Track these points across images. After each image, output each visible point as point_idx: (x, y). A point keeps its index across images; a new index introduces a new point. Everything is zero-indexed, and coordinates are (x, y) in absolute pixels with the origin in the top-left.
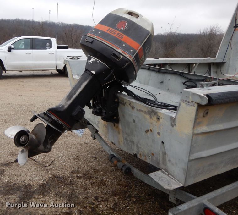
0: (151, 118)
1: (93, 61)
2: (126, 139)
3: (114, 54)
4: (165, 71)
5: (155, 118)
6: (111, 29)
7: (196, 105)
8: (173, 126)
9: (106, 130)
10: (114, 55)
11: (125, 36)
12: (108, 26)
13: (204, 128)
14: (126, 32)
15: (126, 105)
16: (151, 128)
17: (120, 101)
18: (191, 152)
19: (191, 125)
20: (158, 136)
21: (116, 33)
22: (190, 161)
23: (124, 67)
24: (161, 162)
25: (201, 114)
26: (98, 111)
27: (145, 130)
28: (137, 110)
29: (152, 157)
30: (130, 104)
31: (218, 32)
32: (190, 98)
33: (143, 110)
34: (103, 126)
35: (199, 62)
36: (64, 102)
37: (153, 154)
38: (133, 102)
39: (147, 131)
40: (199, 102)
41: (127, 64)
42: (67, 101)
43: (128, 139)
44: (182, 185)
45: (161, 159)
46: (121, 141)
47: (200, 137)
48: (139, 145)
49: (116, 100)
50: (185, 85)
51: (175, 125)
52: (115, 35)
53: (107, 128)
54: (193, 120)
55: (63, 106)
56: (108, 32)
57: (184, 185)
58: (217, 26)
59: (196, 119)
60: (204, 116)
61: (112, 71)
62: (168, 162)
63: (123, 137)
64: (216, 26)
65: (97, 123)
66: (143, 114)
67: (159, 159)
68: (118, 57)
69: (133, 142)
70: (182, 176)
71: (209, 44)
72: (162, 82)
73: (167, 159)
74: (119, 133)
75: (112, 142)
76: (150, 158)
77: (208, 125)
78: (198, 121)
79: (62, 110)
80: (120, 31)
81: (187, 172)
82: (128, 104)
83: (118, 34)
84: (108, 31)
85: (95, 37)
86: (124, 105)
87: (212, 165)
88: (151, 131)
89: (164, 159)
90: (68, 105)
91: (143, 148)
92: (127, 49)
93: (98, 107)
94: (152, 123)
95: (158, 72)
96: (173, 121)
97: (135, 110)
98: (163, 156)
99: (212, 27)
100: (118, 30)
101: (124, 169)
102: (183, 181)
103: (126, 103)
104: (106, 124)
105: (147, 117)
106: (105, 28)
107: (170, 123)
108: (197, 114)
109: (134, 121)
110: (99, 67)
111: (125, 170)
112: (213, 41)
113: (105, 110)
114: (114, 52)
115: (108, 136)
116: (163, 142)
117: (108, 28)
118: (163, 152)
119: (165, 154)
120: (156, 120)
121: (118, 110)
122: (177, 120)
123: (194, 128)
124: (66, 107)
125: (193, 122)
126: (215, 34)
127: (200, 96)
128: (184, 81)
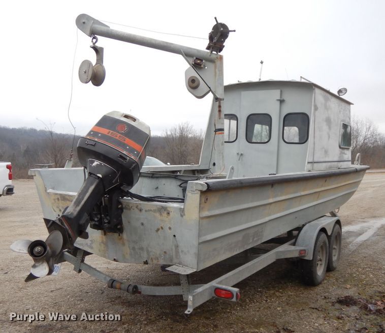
0: (161, 215)
1: (97, 164)
2: (134, 249)
3: (120, 155)
4: (159, 176)
5: (165, 214)
6: (111, 131)
7: (199, 192)
8: (182, 216)
9: (104, 248)
10: (121, 157)
11: (127, 139)
12: (108, 129)
13: (206, 213)
14: (127, 135)
15: (132, 209)
16: (162, 226)
17: (124, 206)
18: (199, 236)
19: (197, 210)
20: (170, 231)
21: (118, 136)
22: (200, 244)
23: (131, 169)
24: (174, 257)
25: (203, 200)
26: (97, 223)
27: (156, 229)
28: (146, 211)
29: (164, 255)
30: (137, 207)
31: (190, 133)
32: (194, 187)
33: (152, 209)
34: (100, 244)
35: (183, 169)
36: (73, 209)
37: (165, 252)
38: (140, 204)
39: (158, 230)
40: (201, 189)
41: (134, 165)
42: (76, 207)
43: (136, 247)
44: (195, 270)
45: (174, 253)
46: (127, 254)
47: (205, 221)
48: (150, 249)
49: (120, 206)
50: (182, 187)
51: (184, 214)
52: (117, 138)
53: (106, 244)
54: (198, 205)
55: (72, 214)
56: (109, 135)
57: (197, 269)
58: (188, 125)
59: (200, 204)
60: (205, 202)
61: (118, 175)
62: (181, 254)
63: (129, 247)
64: (186, 126)
65: (89, 244)
66: (153, 213)
67: (171, 255)
68: (125, 159)
69: (142, 249)
70: (195, 261)
71: (181, 152)
72: (157, 188)
73: (180, 251)
74: (124, 244)
75: (115, 259)
76: (163, 258)
77: (209, 210)
78: (202, 206)
79: (72, 217)
80: (122, 133)
81: (198, 256)
82: (134, 208)
83: (120, 136)
84: (108, 133)
85: (96, 140)
86: (130, 209)
87: (215, 250)
88: (162, 228)
89: (177, 252)
90: (77, 212)
91: (154, 250)
92: (131, 150)
93: (96, 219)
94: (162, 221)
95: (152, 177)
96: (182, 211)
97: (144, 211)
98: (176, 249)
99: (181, 127)
100: (118, 132)
101: (131, 288)
102: (196, 267)
103: (132, 207)
104: (105, 240)
105: (157, 215)
106: (105, 131)
107: (180, 215)
108: (200, 200)
109: (142, 224)
110: (105, 170)
111: (133, 289)
112: (185, 147)
113: (107, 219)
114: (121, 154)
115: (107, 255)
116: (174, 236)
117: (108, 131)
118: (175, 246)
119: (177, 246)
120: (166, 216)
121: (121, 218)
122: (186, 210)
123: (199, 212)
124: (75, 213)
125: (198, 207)
126: (187, 137)
127: (201, 184)
128: (179, 183)
